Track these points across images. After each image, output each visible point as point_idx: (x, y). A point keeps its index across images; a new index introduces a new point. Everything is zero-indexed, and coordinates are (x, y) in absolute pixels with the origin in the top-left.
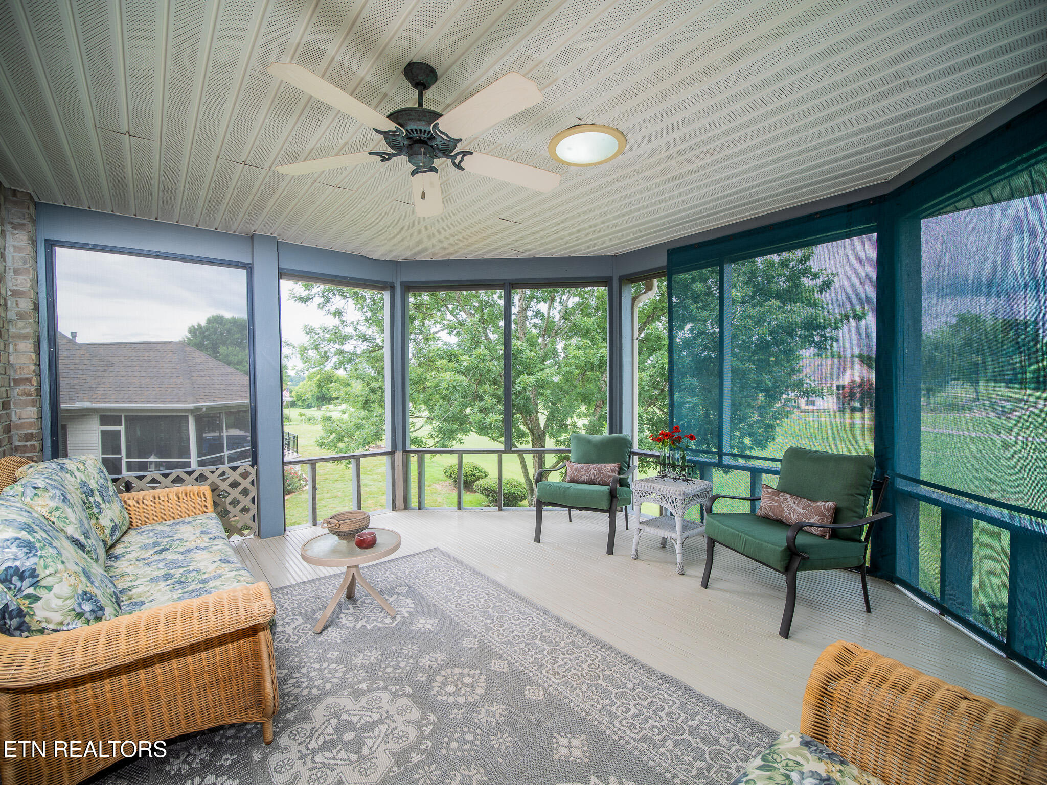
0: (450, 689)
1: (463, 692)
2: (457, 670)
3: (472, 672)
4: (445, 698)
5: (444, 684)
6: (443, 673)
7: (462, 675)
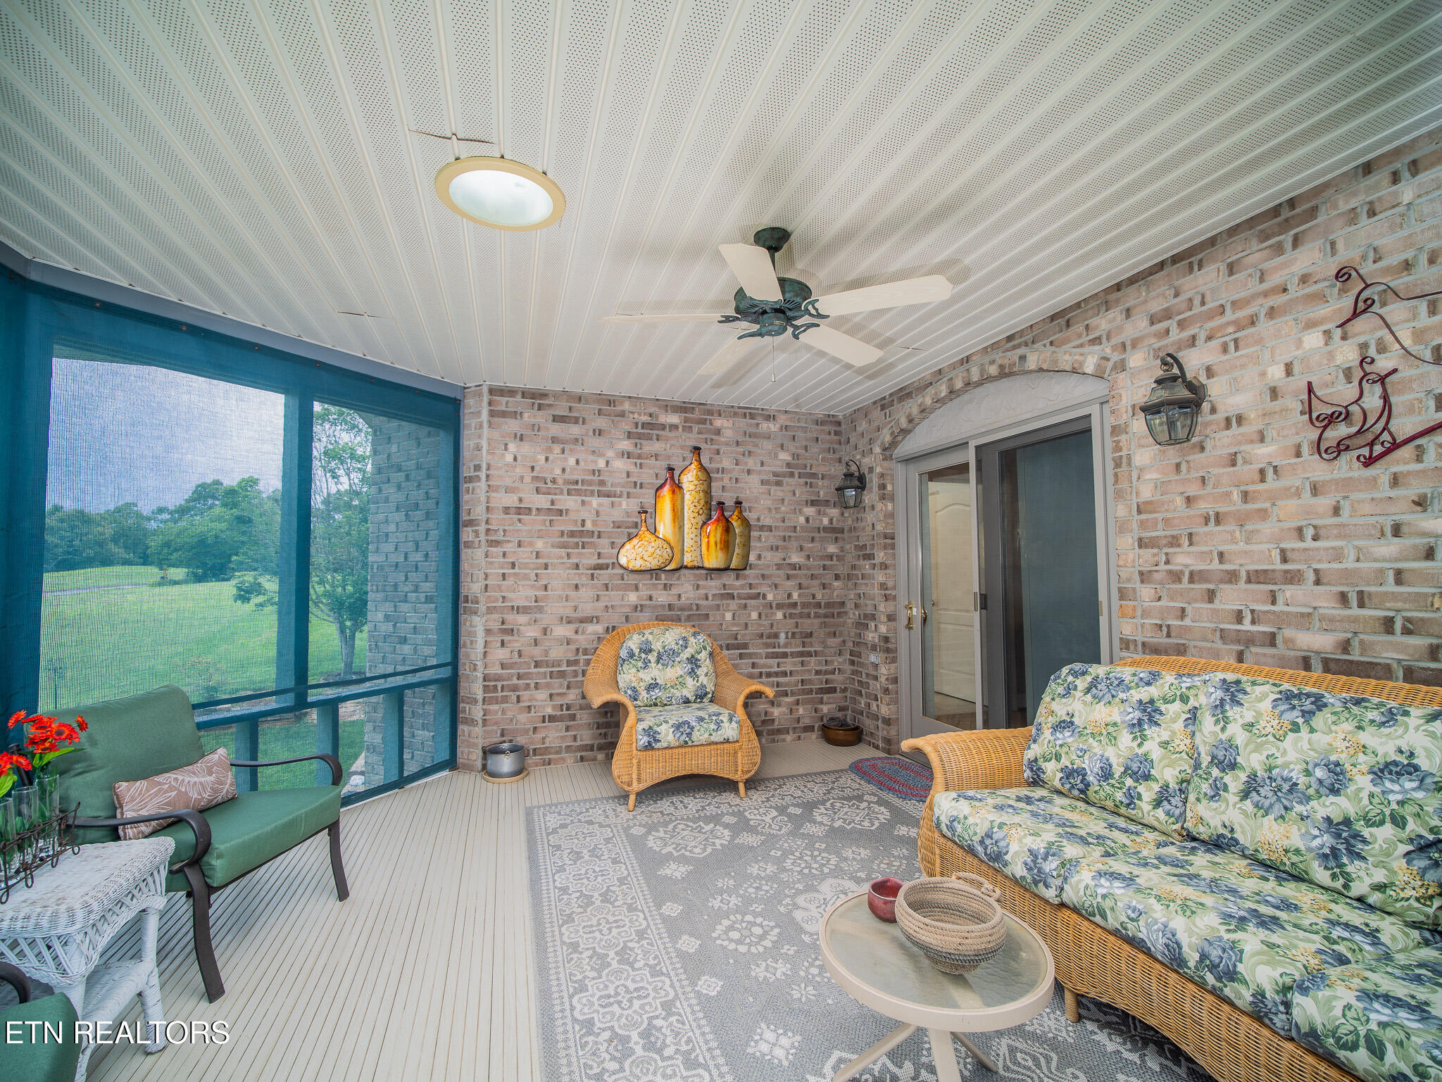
0: (758, 931)
1: (744, 925)
2: (743, 949)
3: (725, 943)
4: (765, 923)
5: (762, 937)
6: (761, 949)
7: (739, 942)
